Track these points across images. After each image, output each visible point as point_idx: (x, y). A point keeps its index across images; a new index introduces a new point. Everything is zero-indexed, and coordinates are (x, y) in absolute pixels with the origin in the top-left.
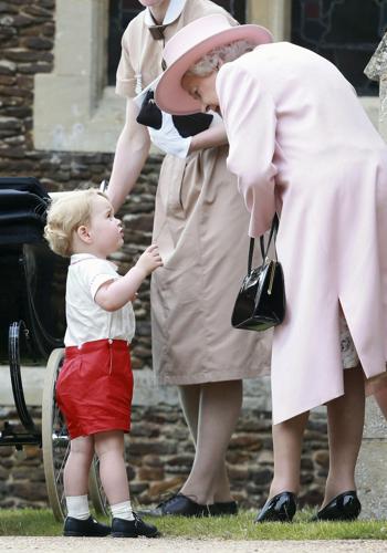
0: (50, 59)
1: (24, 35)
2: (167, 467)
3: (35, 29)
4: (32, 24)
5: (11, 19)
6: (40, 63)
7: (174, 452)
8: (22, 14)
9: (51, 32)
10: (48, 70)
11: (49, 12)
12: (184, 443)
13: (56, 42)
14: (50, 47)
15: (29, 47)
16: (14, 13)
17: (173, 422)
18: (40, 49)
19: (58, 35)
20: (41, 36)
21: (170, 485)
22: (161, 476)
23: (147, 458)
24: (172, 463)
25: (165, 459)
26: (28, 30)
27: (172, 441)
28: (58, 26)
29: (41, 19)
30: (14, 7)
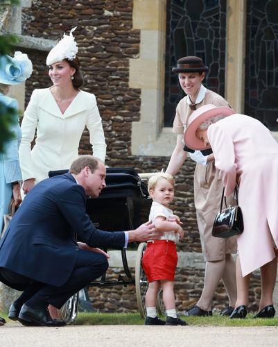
0: (139, 115)
1: (127, 105)
2: (190, 295)
3: (132, 102)
4: (131, 100)
5: (122, 98)
6: (134, 117)
7: (193, 288)
8: (127, 95)
9: (139, 103)
10: (138, 120)
11: (138, 95)
12: (197, 284)
13: (141, 108)
14: (139, 110)
15: (130, 110)
16: (123, 95)
17: (192, 275)
18: (134, 111)
19: (142, 105)
20: (135, 105)
21: (192, 302)
22: (187, 298)
23: (181, 291)
24: (192, 293)
25: (189, 291)
26: (129, 103)
27: (192, 283)
28: (142, 100)
29: (135, 98)
30: (123, 92)
